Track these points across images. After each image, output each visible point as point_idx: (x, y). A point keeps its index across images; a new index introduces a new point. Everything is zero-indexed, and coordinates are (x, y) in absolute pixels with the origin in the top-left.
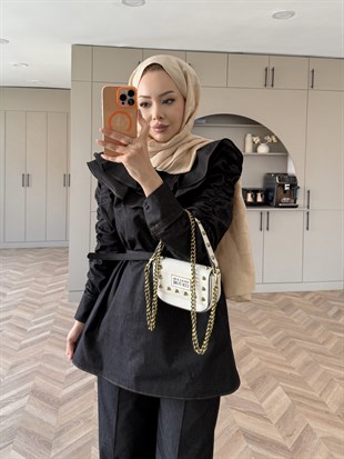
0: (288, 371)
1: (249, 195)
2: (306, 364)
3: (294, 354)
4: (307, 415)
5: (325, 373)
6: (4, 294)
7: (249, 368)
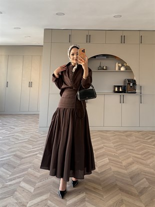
0: (114, 154)
1: (116, 88)
2: (123, 152)
3: (120, 149)
4: (112, 166)
5: (129, 155)
6: (14, 129)
7: (98, 153)
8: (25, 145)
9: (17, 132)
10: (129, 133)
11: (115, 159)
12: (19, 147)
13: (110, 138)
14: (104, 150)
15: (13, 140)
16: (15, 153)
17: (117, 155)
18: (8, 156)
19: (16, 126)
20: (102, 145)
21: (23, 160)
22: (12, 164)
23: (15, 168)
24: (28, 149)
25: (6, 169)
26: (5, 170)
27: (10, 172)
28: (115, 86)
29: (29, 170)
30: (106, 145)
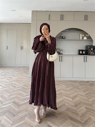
6: (12, 78)
7: (76, 101)
8: (20, 92)
9: (14, 81)
10: (91, 82)
11: (90, 107)
12: (16, 94)
13: (80, 87)
14: (79, 98)
15: (12, 88)
16: (14, 100)
17: (90, 103)
18: (9, 103)
19: (14, 76)
20: (76, 93)
21: (20, 107)
22: (12, 112)
23: (14, 116)
24: (24, 97)
25: (8, 117)
26: (7, 119)
27: (11, 121)
29: (26, 118)
30: (78, 93)
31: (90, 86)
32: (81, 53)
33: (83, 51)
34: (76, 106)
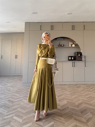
0: (70, 98)
2: (76, 97)
3: (74, 95)
4: (69, 105)
5: (79, 99)
7: (60, 98)
8: (14, 94)
9: (9, 87)
12: (11, 95)
13: (67, 89)
14: (64, 96)
16: (9, 99)
17: (72, 99)
18: (4, 101)
19: (8, 83)
20: (62, 93)
21: (14, 103)
22: (7, 106)
24: (17, 97)
25: (3, 109)
28: (69, 57)
29: (18, 109)
30: (64, 93)
31: (77, 87)
32: (70, 59)
33: (71, 57)
34: (59, 101)
